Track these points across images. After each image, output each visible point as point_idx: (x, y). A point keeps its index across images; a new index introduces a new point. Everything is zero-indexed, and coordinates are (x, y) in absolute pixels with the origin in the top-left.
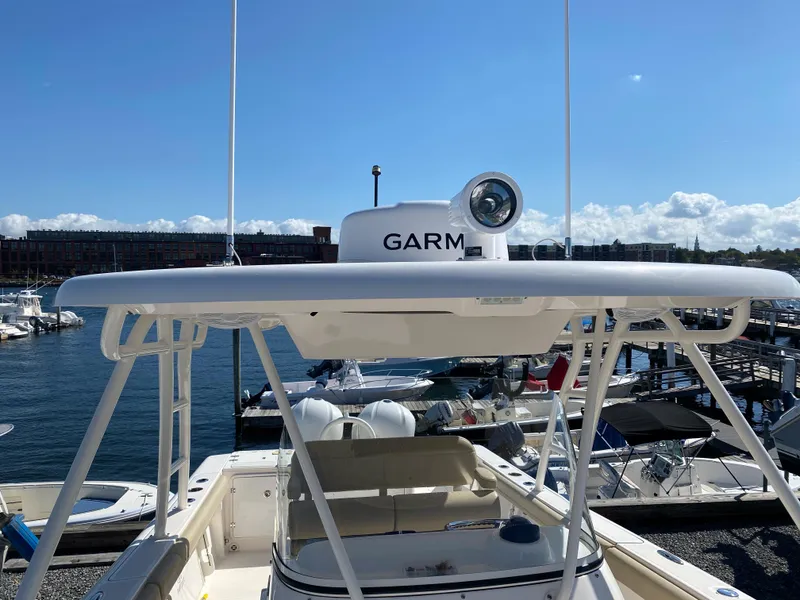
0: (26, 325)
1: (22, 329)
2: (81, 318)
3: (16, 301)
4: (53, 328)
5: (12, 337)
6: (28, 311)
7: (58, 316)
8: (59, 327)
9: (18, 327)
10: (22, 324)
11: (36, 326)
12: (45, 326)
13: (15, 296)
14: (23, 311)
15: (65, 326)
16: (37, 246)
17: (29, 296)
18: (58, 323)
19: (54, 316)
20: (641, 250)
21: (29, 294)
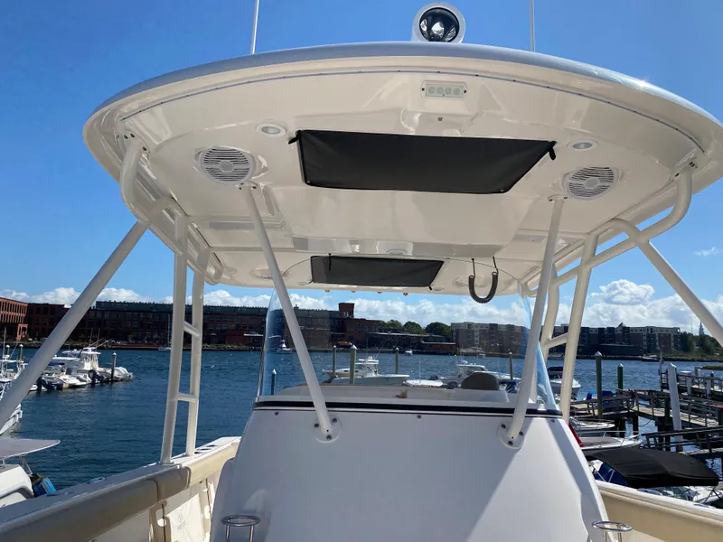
0: (85, 377)
1: (81, 380)
2: (131, 374)
3: (79, 356)
4: (107, 382)
5: (73, 387)
6: (88, 366)
7: (113, 371)
8: (112, 380)
9: (78, 378)
10: (82, 376)
11: (93, 379)
12: (100, 378)
13: (78, 352)
14: (83, 365)
15: (117, 380)
16: (103, 315)
17: (90, 352)
18: (112, 377)
19: (109, 371)
20: (645, 333)
21: (90, 351)
